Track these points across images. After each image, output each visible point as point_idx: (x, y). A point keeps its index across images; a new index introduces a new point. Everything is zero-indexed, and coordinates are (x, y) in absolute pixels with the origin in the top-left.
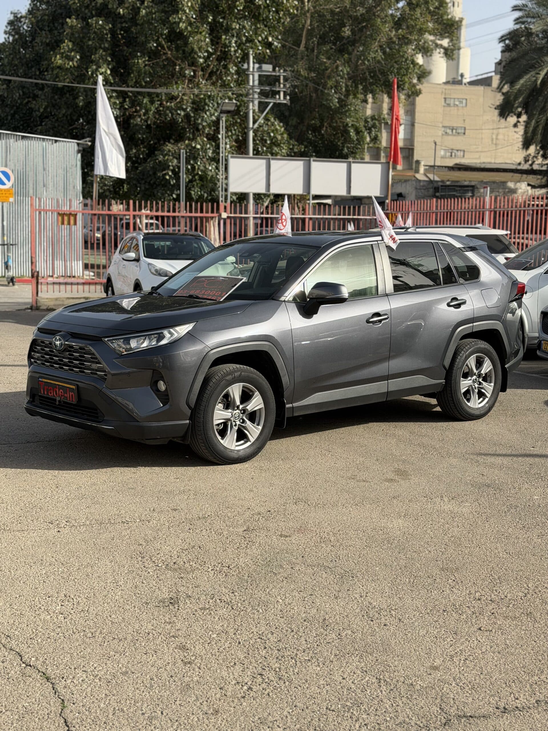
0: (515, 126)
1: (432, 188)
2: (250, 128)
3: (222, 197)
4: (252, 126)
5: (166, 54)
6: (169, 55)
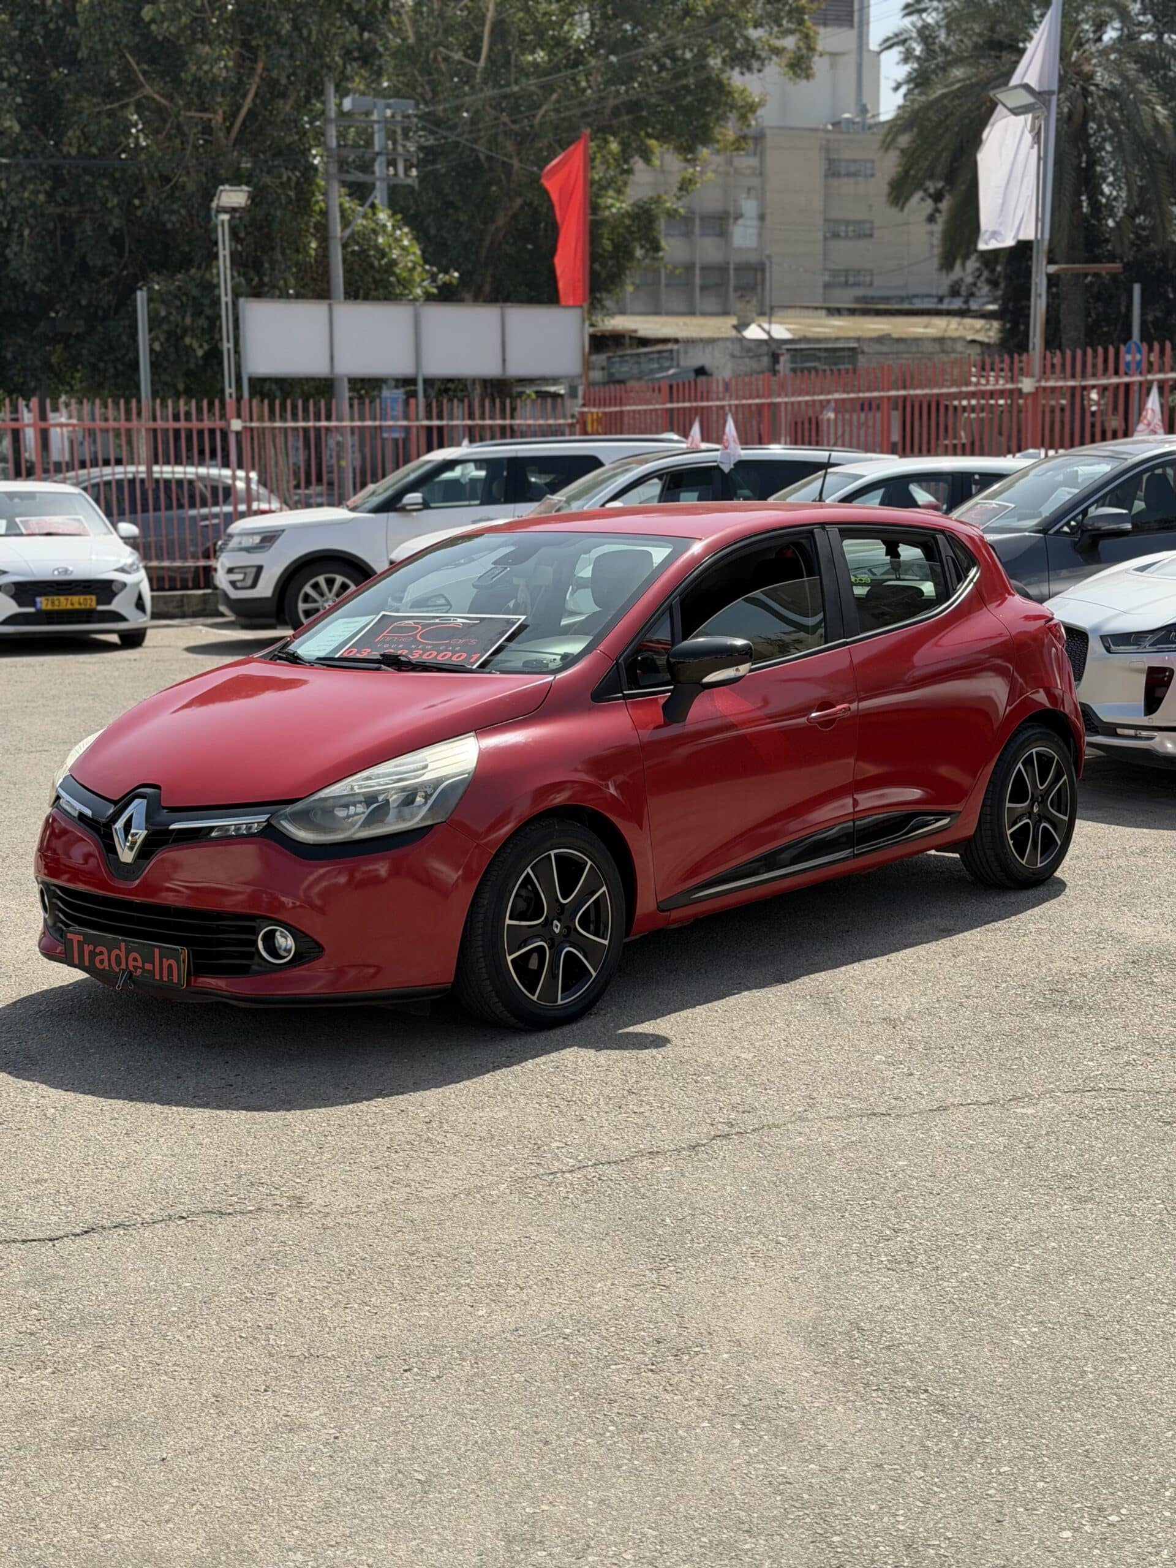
0: (931, 219)
1: (767, 354)
2: (335, 237)
3: (230, 386)
4: (339, 234)
5: (143, 86)
6: (148, 90)
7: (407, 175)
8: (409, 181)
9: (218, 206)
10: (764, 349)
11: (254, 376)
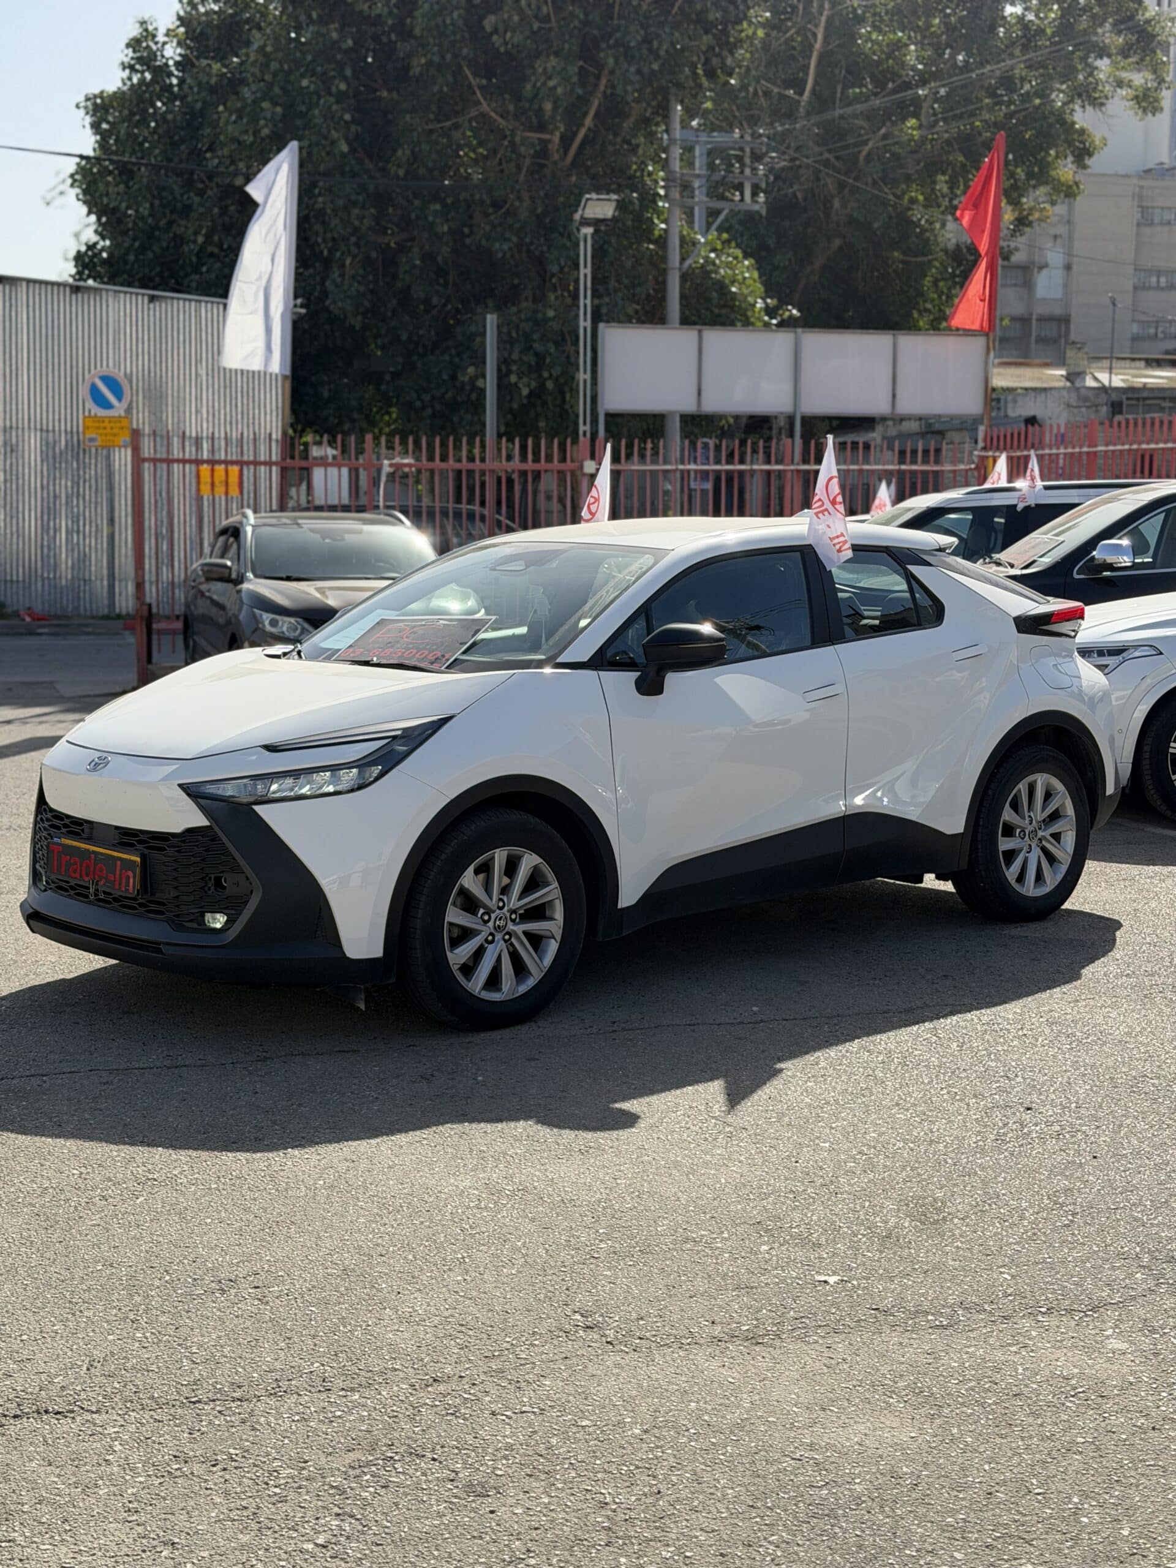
1: (1106, 404)
2: (673, 269)
3: (585, 423)
4: (677, 264)
5: (478, 103)
6: (485, 107)
7: (754, 201)
8: (756, 207)
9: (582, 217)
10: (1103, 398)
11: (611, 412)
